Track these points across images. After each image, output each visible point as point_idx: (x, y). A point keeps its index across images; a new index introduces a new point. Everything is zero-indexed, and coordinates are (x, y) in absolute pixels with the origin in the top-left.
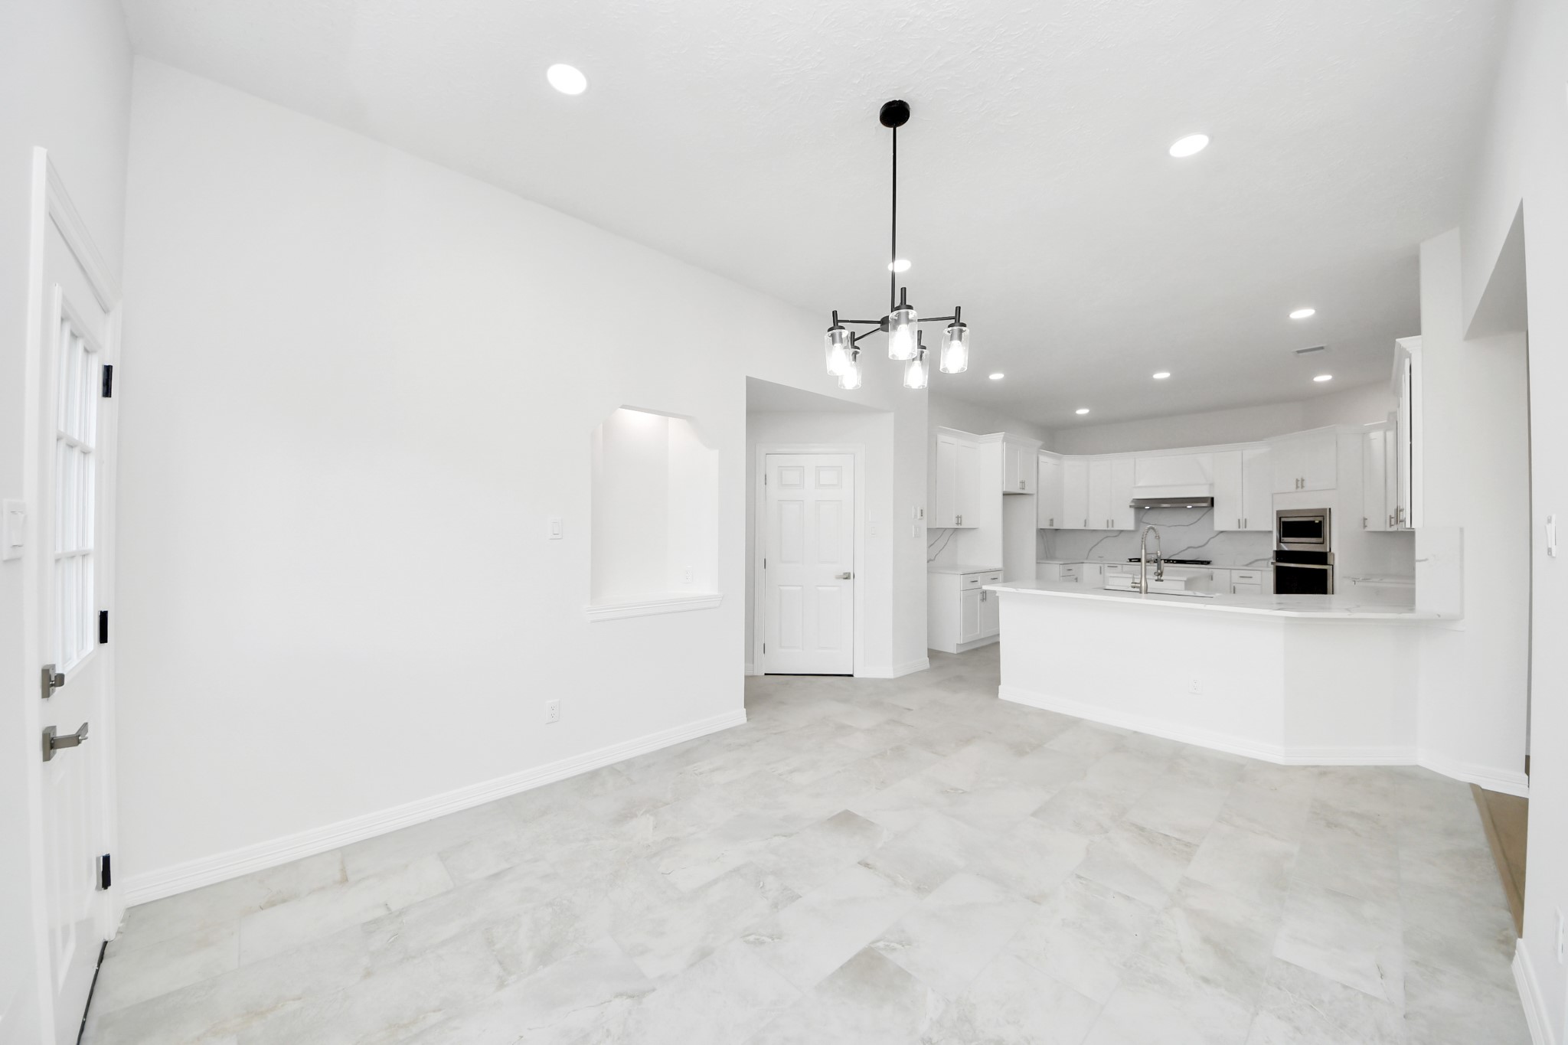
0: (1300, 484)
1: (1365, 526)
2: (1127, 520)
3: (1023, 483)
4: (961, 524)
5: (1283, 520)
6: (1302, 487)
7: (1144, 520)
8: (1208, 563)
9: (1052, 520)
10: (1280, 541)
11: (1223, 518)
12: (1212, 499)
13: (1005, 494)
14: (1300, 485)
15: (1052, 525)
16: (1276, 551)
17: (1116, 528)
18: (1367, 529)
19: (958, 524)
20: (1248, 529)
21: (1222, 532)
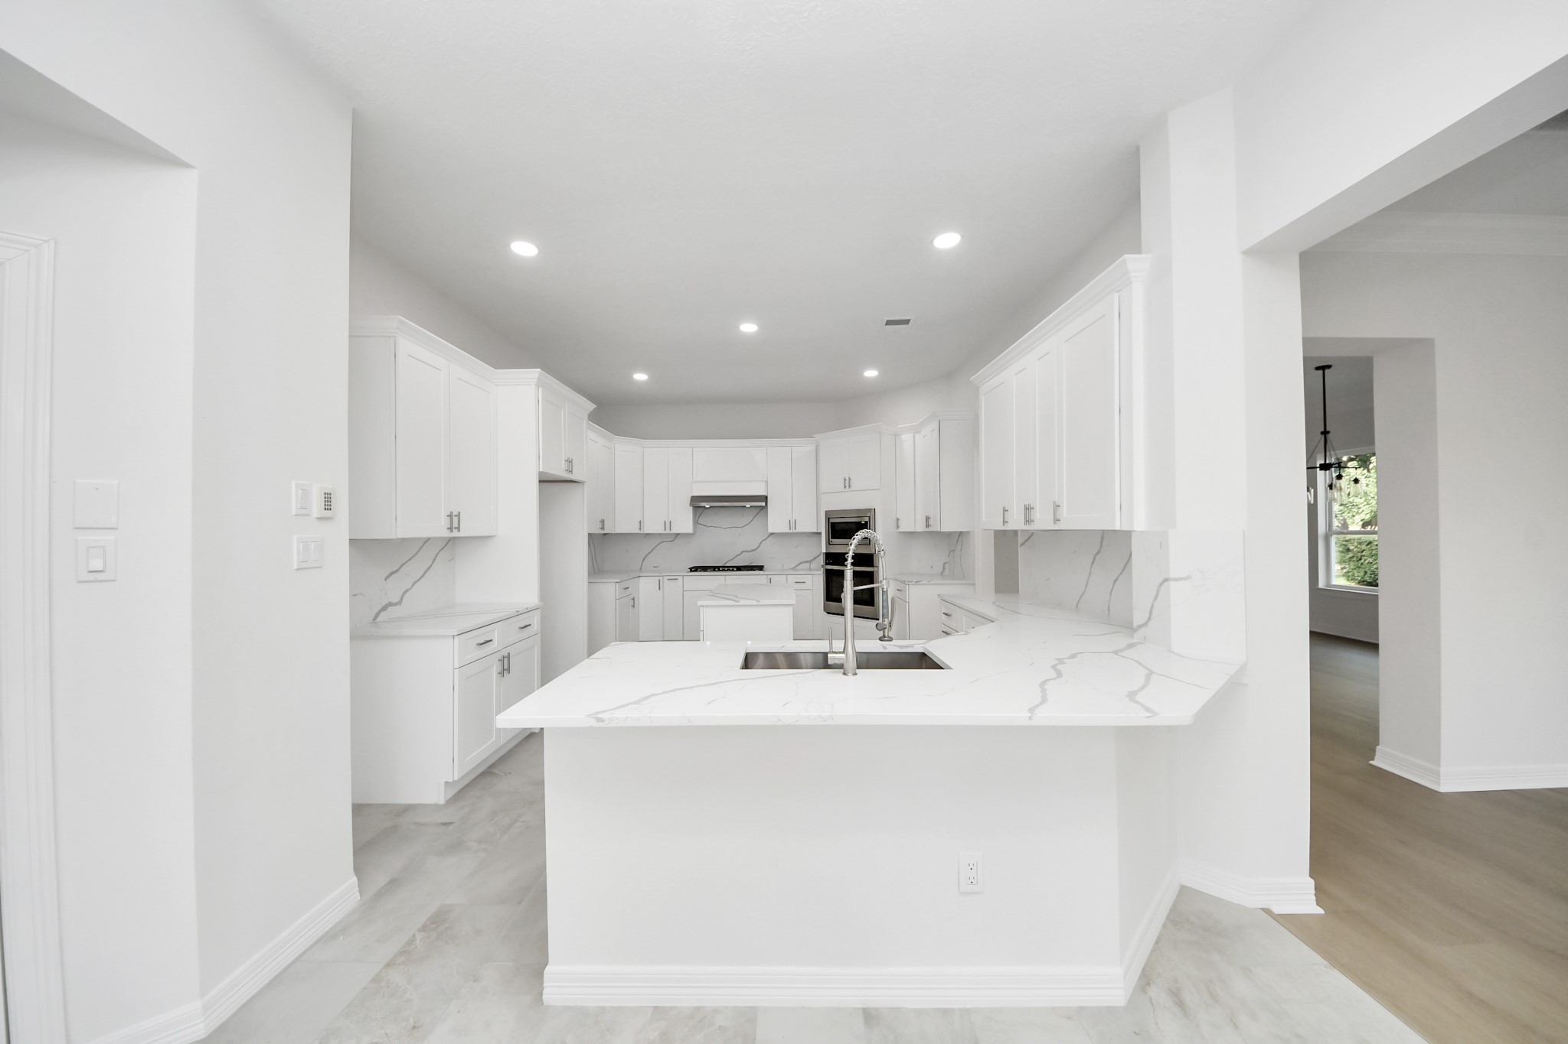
0: (847, 483)
1: (898, 527)
2: (684, 522)
3: (570, 462)
4: (458, 528)
5: (831, 521)
6: (850, 486)
7: (700, 521)
8: (761, 568)
9: (603, 522)
10: (829, 543)
11: (777, 520)
12: (766, 497)
13: (545, 481)
14: (847, 485)
15: (603, 528)
16: (826, 553)
17: (675, 530)
18: (901, 530)
19: (451, 529)
20: (798, 530)
21: (772, 534)
